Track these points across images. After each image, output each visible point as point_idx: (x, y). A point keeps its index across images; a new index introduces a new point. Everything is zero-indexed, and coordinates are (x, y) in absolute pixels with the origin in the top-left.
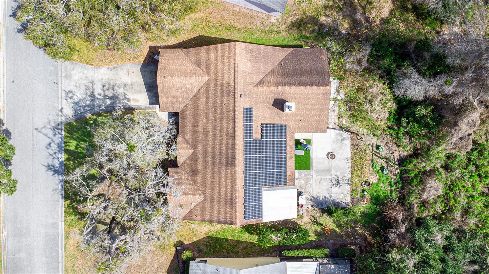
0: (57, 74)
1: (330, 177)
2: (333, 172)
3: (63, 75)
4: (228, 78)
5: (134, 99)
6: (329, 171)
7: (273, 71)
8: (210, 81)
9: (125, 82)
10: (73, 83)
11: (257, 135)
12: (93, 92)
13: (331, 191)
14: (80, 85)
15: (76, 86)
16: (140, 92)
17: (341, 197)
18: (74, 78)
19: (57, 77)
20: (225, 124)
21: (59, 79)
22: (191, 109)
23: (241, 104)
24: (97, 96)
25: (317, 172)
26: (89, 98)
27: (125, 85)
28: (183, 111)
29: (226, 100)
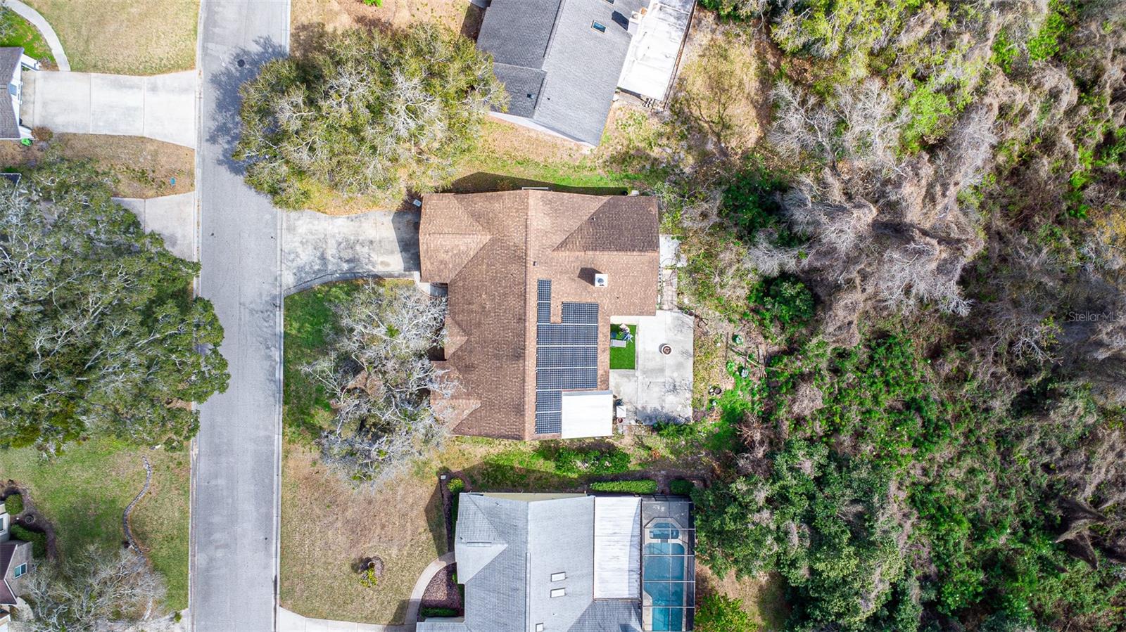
0: (276, 225)
1: (663, 380)
2: (668, 373)
3: (284, 226)
4: (517, 238)
5: (382, 263)
6: (662, 370)
7: (580, 229)
8: (493, 241)
9: (371, 238)
10: (298, 239)
11: (556, 317)
12: (323, 254)
13: (664, 401)
14: (307, 241)
15: (302, 243)
16: (392, 252)
17: (679, 409)
18: (300, 231)
19: (276, 229)
20: (512, 301)
21: (279, 231)
22: (464, 279)
23: (535, 274)
24: (330, 258)
25: (644, 373)
26: (318, 262)
27: (371, 242)
28: (454, 282)
29: (514, 268)
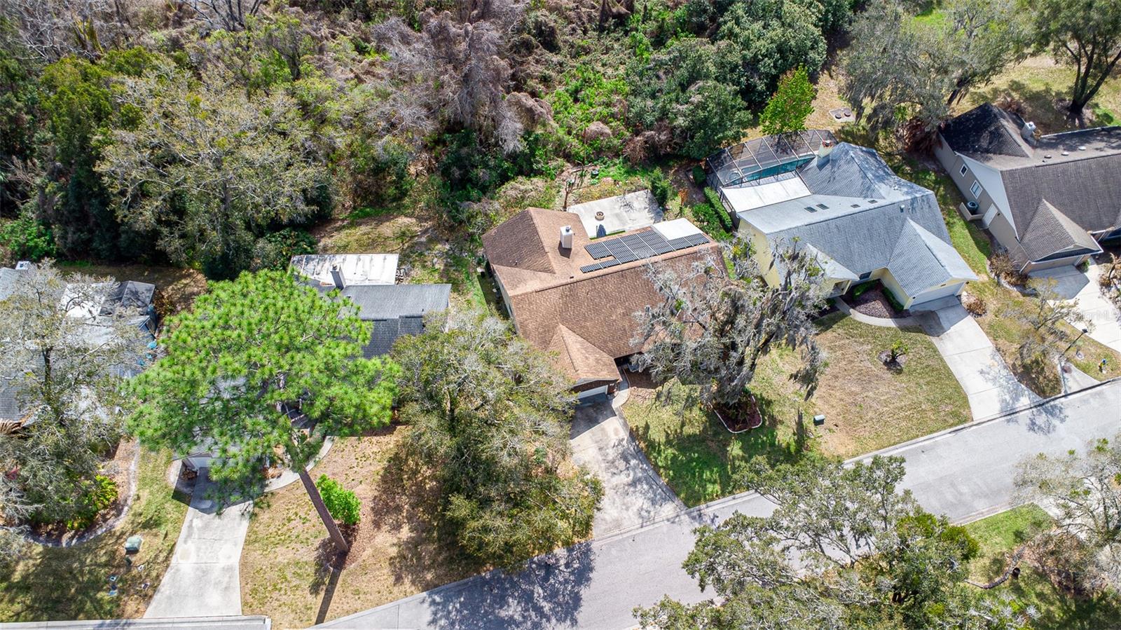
0: (620, 541)
1: (625, 214)
2: (617, 211)
3: (617, 532)
4: (554, 296)
5: (616, 434)
6: (617, 215)
7: (528, 268)
8: (564, 321)
9: (596, 450)
10: (625, 514)
11: (610, 258)
12: (629, 485)
13: (640, 209)
14: (624, 504)
15: (627, 509)
18: (616, 515)
20: (610, 287)
21: (625, 536)
22: (605, 342)
23: (579, 275)
24: (631, 478)
26: (639, 487)
27: (600, 449)
28: (610, 353)
29: (582, 292)
